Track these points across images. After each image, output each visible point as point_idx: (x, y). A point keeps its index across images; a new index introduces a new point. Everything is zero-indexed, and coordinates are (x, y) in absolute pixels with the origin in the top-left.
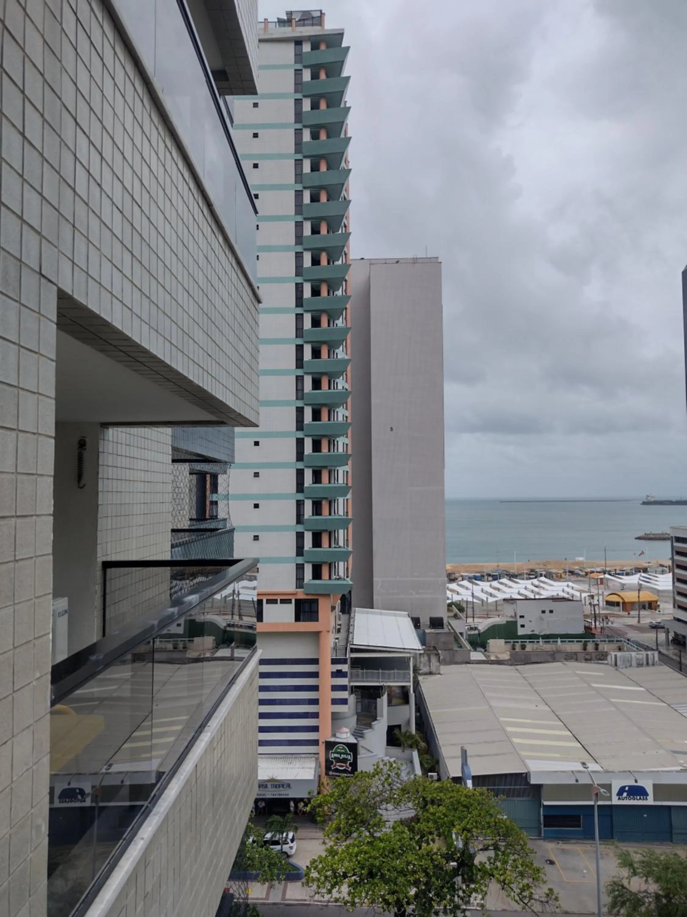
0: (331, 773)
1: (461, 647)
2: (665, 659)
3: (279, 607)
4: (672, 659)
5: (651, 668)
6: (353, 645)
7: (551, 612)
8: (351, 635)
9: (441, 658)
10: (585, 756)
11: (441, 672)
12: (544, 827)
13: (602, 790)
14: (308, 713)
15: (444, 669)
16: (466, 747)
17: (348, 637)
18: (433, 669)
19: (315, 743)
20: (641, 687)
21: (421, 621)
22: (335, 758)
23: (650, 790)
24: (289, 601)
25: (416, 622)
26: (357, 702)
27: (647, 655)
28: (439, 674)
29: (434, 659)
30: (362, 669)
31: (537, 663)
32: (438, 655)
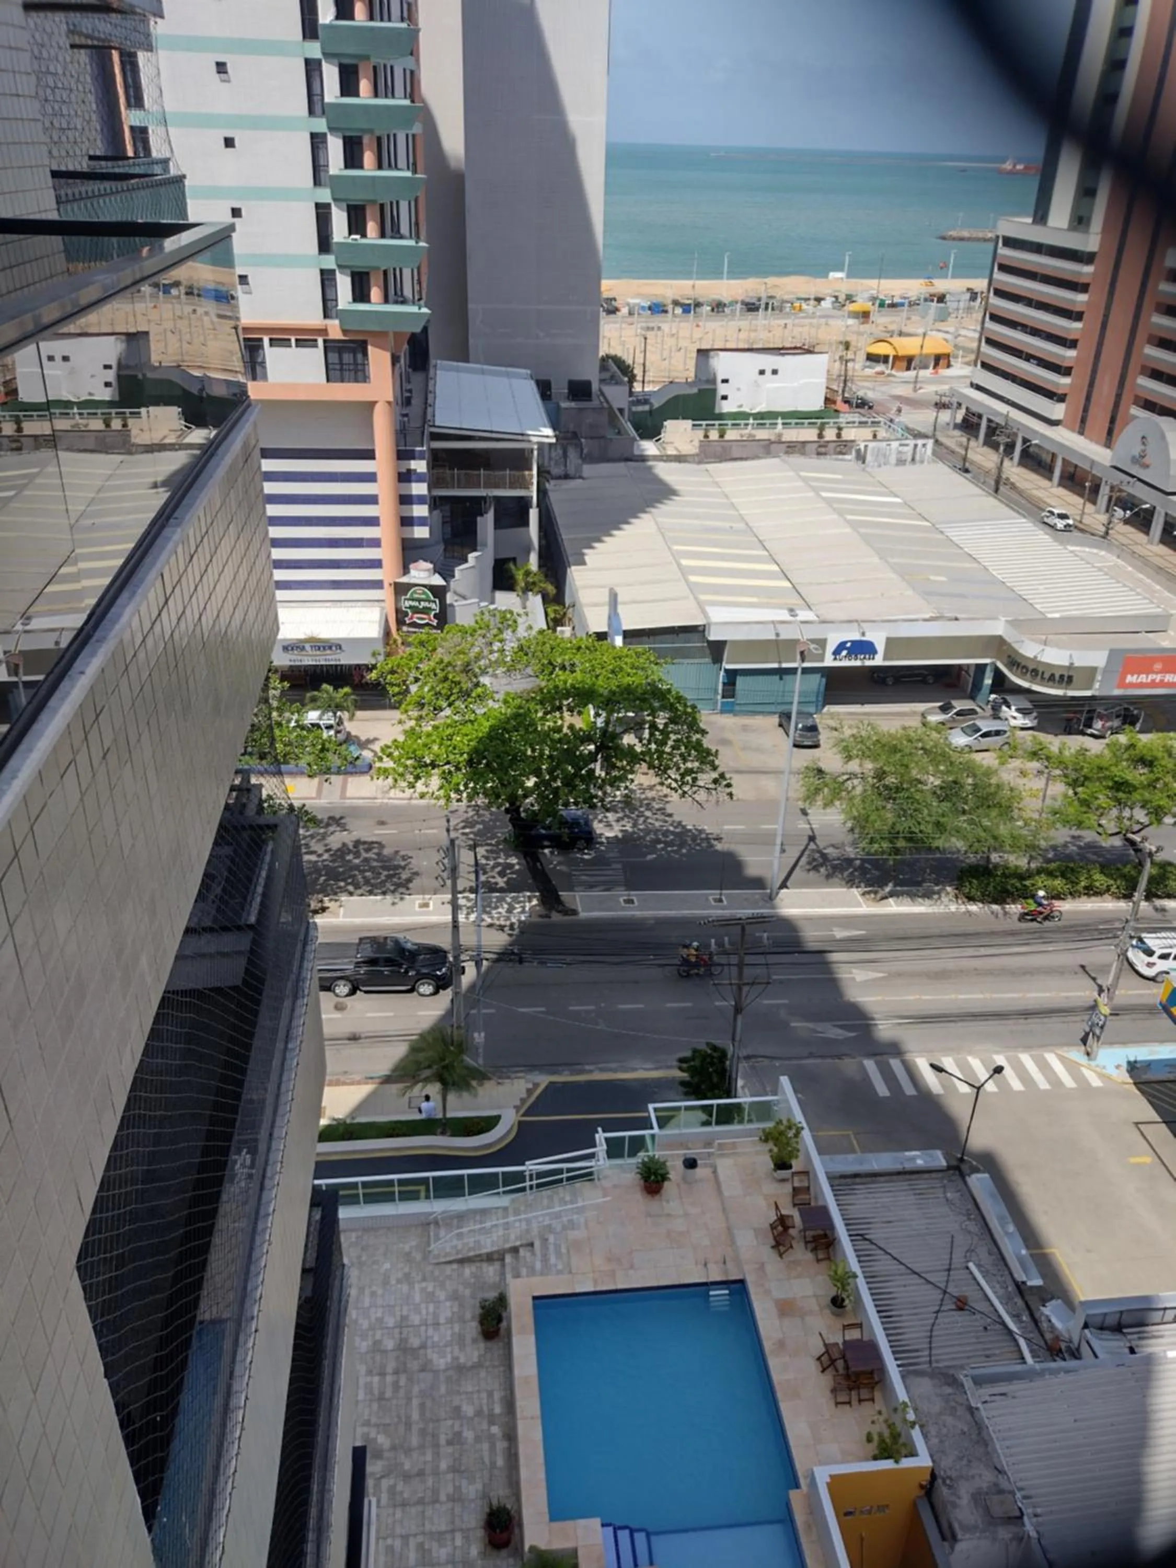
0: (405, 628)
1: (619, 433)
2: (941, 452)
3: (293, 352)
4: (953, 452)
5: (917, 467)
6: (434, 426)
7: (775, 372)
8: (429, 410)
9: (585, 451)
10: (795, 601)
11: (585, 475)
12: (723, 697)
13: (812, 646)
14: (362, 539)
15: (587, 469)
16: (618, 590)
17: (425, 413)
18: (571, 470)
19: (378, 585)
20: (896, 496)
21: (553, 386)
22: (410, 607)
23: (880, 647)
24: (313, 343)
25: (544, 388)
26: (444, 523)
27: (916, 446)
28: (581, 477)
29: (572, 454)
30: (452, 468)
31: (741, 459)
32: (580, 447)
